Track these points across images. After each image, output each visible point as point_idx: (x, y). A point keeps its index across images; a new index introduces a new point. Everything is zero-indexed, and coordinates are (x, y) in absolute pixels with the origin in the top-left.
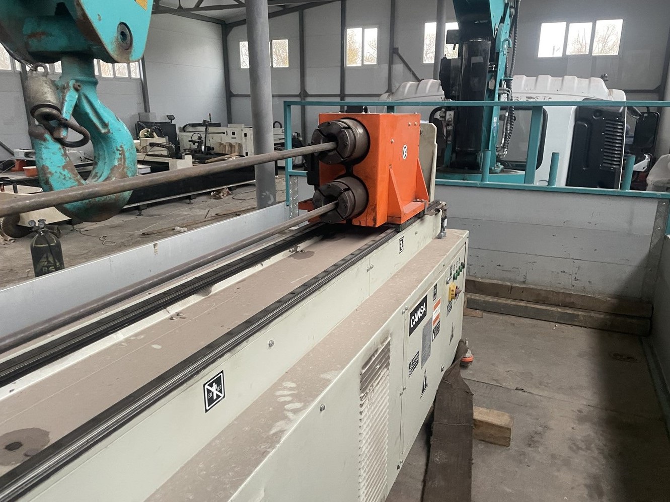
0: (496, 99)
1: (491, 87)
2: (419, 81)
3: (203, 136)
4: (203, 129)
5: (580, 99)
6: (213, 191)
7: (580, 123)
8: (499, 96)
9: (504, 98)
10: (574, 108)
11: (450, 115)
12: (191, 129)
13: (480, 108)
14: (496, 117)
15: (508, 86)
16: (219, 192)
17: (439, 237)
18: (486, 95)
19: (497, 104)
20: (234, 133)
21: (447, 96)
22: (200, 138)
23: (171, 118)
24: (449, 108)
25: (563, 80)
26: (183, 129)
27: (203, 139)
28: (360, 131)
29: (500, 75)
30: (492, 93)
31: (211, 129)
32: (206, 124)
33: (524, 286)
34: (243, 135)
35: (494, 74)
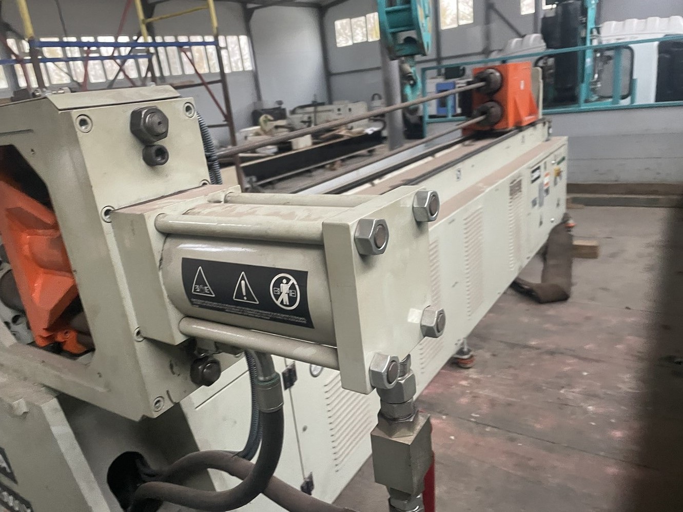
0: (588, 44)
1: (583, 35)
2: (523, 37)
3: (312, 115)
4: (311, 109)
5: (660, 36)
6: (327, 164)
7: (662, 54)
8: (591, 41)
9: (595, 43)
10: (656, 43)
11: (551, 61)
12: (299, 111)
13: (575, 53)
14: (589, 57)
15: (599, 32)
16: (333, 164)
17: (547, 140)
18: (579, 41)
19: (590, 48)
20: (339, 110)
21: (548, 47)
22: (310, 118)
23: (280, 103)
24: (550, 56)
25: (647, 21)
26: (293, 112)
27: (313, 119)
28: (498, 74)
29: (591, 25)
30: (584, 39)
31: (320, 108)
32: (315, 104)
33: (616, 183)
34: (348, 110)
35: (585, 25)
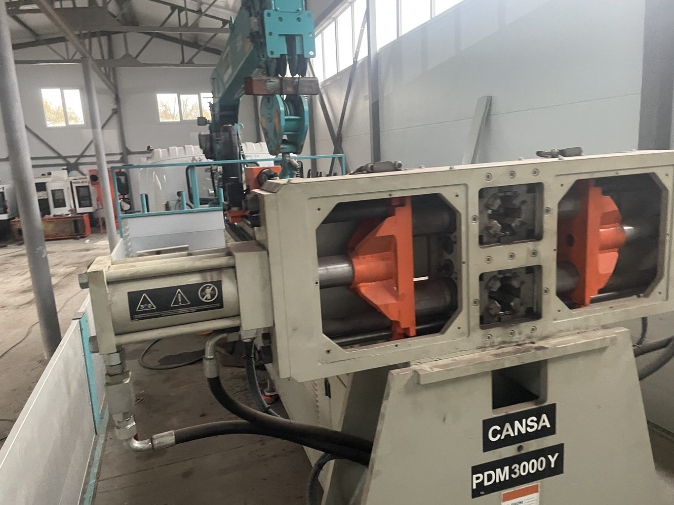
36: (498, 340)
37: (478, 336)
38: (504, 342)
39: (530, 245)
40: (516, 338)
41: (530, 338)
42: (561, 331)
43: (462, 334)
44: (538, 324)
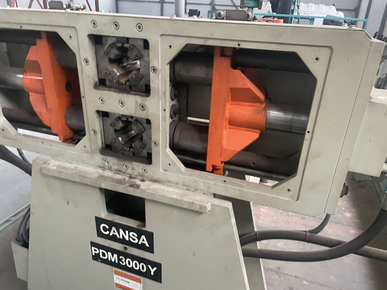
1: (292, 8)
10: (323, 19)
25: (319, 6)
30: (293, 11)
35: (294, 3)
36: (115, 167)
37: (99, 158)
38: (120, 171)
39: (139, 99)
40: (130, 171)
41: (141, 176)
42: (170, 182)
43: (87, 152)
44: (148, 167)
